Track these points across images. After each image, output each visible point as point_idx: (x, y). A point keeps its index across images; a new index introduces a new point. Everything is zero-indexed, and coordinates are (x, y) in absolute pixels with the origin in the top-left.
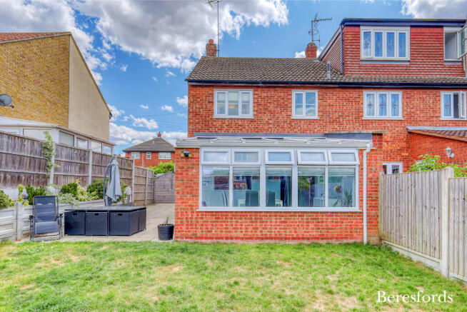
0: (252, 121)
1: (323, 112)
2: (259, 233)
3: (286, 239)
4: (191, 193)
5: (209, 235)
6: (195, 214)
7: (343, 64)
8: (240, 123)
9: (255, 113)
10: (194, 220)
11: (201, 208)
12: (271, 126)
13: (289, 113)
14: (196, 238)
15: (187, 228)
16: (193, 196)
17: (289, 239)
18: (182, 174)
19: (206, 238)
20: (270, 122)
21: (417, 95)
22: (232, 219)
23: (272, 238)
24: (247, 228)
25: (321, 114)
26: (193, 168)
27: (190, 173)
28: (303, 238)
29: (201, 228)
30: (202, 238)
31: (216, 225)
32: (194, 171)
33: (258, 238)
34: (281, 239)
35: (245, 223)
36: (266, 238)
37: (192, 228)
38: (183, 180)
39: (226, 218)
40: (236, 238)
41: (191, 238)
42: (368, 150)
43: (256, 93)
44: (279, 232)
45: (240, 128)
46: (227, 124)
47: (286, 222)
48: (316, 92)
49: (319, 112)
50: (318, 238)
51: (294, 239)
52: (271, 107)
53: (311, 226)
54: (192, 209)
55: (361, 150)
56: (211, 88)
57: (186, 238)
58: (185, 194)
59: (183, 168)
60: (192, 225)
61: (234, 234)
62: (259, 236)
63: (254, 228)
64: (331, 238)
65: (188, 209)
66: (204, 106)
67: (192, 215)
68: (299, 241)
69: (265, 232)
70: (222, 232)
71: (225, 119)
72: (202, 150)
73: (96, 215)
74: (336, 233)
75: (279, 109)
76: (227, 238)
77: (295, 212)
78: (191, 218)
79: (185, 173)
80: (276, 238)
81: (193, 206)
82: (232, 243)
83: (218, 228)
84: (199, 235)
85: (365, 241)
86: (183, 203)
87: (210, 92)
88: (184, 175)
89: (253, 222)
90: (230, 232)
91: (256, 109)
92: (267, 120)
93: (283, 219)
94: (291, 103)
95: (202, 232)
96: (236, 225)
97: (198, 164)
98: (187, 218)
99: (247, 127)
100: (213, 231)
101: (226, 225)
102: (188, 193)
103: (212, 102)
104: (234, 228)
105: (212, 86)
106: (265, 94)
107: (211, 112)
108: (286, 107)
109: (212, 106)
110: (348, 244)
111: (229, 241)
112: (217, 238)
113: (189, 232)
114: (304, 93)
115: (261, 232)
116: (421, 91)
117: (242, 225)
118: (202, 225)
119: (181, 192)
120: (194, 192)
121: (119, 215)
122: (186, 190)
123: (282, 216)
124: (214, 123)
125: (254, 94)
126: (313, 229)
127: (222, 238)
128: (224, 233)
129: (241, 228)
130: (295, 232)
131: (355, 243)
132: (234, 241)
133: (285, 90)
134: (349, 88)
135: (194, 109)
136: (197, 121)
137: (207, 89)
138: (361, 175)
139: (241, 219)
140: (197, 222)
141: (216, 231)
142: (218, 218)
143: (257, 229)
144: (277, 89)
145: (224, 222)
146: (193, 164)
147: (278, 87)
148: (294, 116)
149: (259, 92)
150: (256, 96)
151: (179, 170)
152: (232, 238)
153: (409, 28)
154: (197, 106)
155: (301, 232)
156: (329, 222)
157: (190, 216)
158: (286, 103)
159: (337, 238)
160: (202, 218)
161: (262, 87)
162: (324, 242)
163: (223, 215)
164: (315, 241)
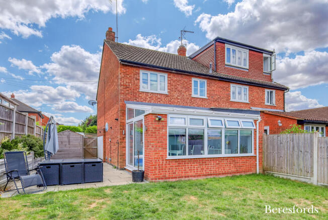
0: (167, 96)
1: (209, 94)
2: (204, 172)
3: (219, 174)
4: (162, 147)
5: (174, 175)
6: (164, 161)
7: (216, 65)
8: (159, 97)
9: (169, 91)
10: (164, 165)
11: (169, 157)
12: (179, 100)
13: (190, 93)
14: (166, 178)
15: (159, 172)
16: (163, 149)
17: (221, 174)
18: (155, 133)
19: (172, 178)
20: (179, 98)
21: (256, 89)
22: (188, 163)
23: (211, 175)
24: (197, 169)
25: (208, 95)
26: (163, 128)
27: (161, 132)
28: (228, 173)
29: (169, 171)
30: (169, 178)
31: (178, 168)
32: (164, 130)
33: (204, 175)
34: (216, 175)
35: (196, 166)
36: (208, 175)
37: (163, 172)
38: (156, 137)
39: (185, 163)
40: (191, 176)
41: (162, 179)
42: (259, 121)
43: (170, 76)
44: (215, 170)
45: (159, 100)
46: (150, 96)
47: (219, 164)
48: (206, 81)
49: (207, 94)
50: (235, 173)
51: (223, 174)
52: (179, 88)
53: (232, 165)
54: (162, 158)
55: (255, 120)
56: (138, 69)
57: (159, 179)
58: (157, 147)
59: (156, 128)
60: (162, 169)
61: (190, 174)
62: (205, 174)
63: (201, 169)
64: (242, 172)
65: (160, 158)
66: (132, 82)
67: (163, 162)
68: (226, 175)
69: (208, 171)
70: (182, 173)
71: (148, 93)
72: (169, 116)
73: (71, 166)
74: (244, 168)
75: (184, 90)
76: (185, 177)
77: (224, 158)
78: (162, 165)
79: (157, 132)
80: (214, 174)
81: (163, 156)
82: (189, 180)
83: (180, 171)
84: (167, 176)
85: (258, 172)
86: (155, 154)
87: (137, 71)
88: (157, 134)
89: (201, 165)
90: (187, 172)
91: (169, 88)
92: (176, 96)
93: (217, 162)
94: (191, 86)
95: (170, 173)
96: (191, 168)
97: (166, 126)
98: (159, 165)
99: (163, 100)
100: (177, 172)
101: (185, 168)
102: (159, 147)
103: (139, 79)
104: (190, 170)
105: (139, 67)
106: (176, 78)
107: (138, 87)
108: (188, 89)
109: (139, 82)
110: (250, 175)
111: (187, 179)
112: (179, 177)
113: (161, 174)
114: (199, 80)
115: (206, 171)
116: (257, 88)
117: (194, 167)
118: (170, 169)
119: (155, 146)
120: (164, 146)
121: (93, 165)
122: (158, 145)
123: (217, 160)
124: (140, 95)
125: (168, 77)
126: (233, 167)
127: (182, 177)
128: (184, 174)
129: (194, 170)
130: (224, 170)
131: (253, 174)
132: (190, 178)
133: (188, 77)
134: (223, 81)
135: (125, 82)
136: (127, 92)
137: (135, 69)
138: (255, 135)
139: (194, 163)
140: (166, 167)
141: (178, 173)
142: (180, 164)
143: (203, 169)
144: (183, 76)
145: (184, 166)
146: (163, 126)
147: (184, 75)
148: (193, 95)
149: (171, 76)
150: (169, 79)
151: (153, 130)
152: (188, 177)
153: (248, 50)
154: (127, 81)
155: (227, 169)
156: (240, 162)
157: (161, 163)
158: (189, 86)
159: (244, 172)
160: (169, 164)
161: (173, 73)
162: (238, 174)
163: (183, 161)
164: (234, 174)
